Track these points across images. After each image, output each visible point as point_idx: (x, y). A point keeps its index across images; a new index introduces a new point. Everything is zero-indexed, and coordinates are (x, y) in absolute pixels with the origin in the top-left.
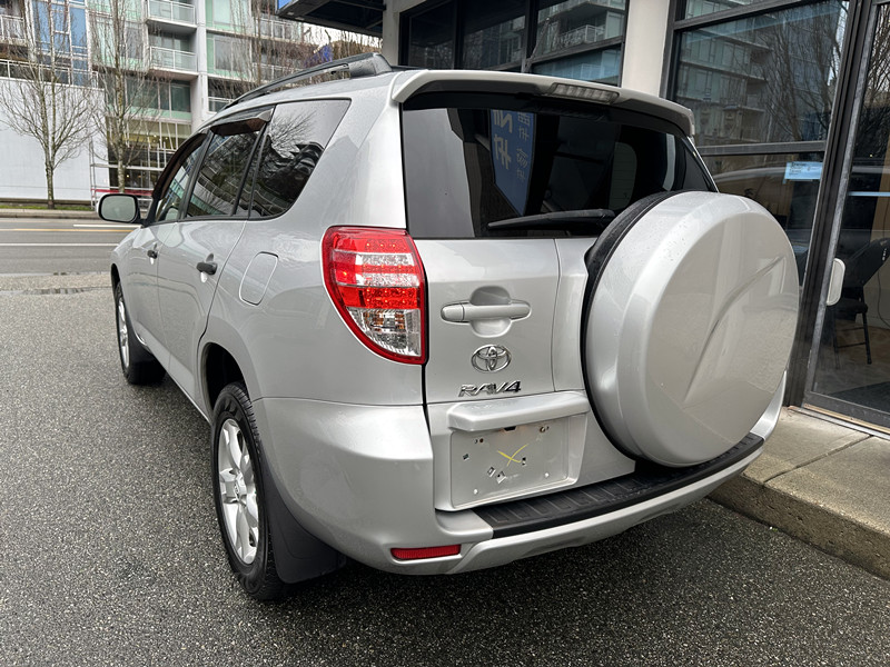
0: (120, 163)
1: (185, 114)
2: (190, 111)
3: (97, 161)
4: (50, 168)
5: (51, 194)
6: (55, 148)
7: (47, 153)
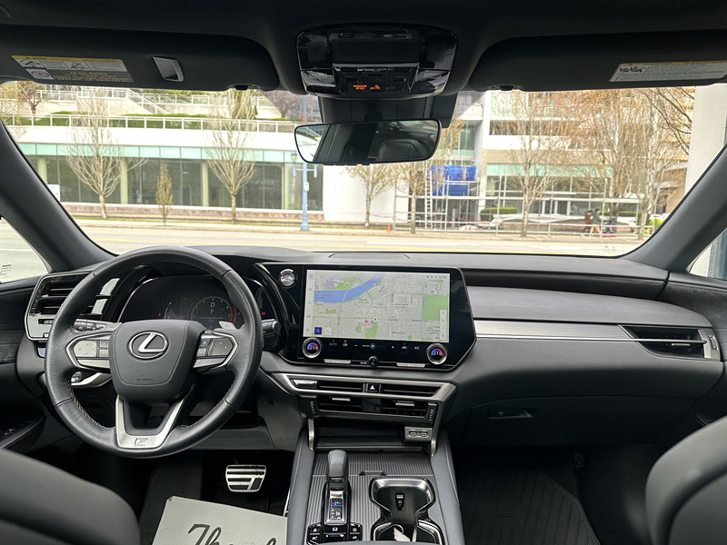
0: (414, 194)
1: (470, 151)
2: (473, 148)
3: (399, 193)
4: (369, 200)
5: (368, 219)
6: (374, 184)
7: (368, 189)
